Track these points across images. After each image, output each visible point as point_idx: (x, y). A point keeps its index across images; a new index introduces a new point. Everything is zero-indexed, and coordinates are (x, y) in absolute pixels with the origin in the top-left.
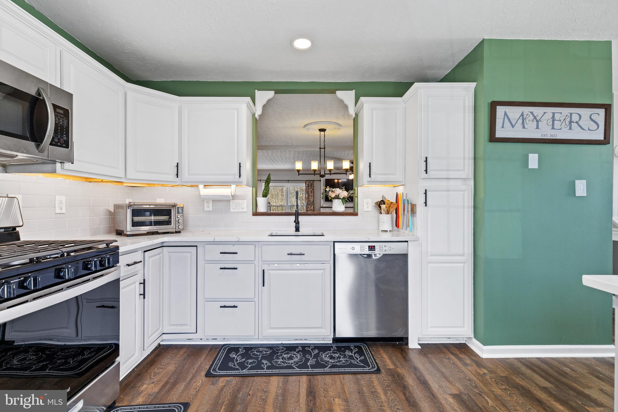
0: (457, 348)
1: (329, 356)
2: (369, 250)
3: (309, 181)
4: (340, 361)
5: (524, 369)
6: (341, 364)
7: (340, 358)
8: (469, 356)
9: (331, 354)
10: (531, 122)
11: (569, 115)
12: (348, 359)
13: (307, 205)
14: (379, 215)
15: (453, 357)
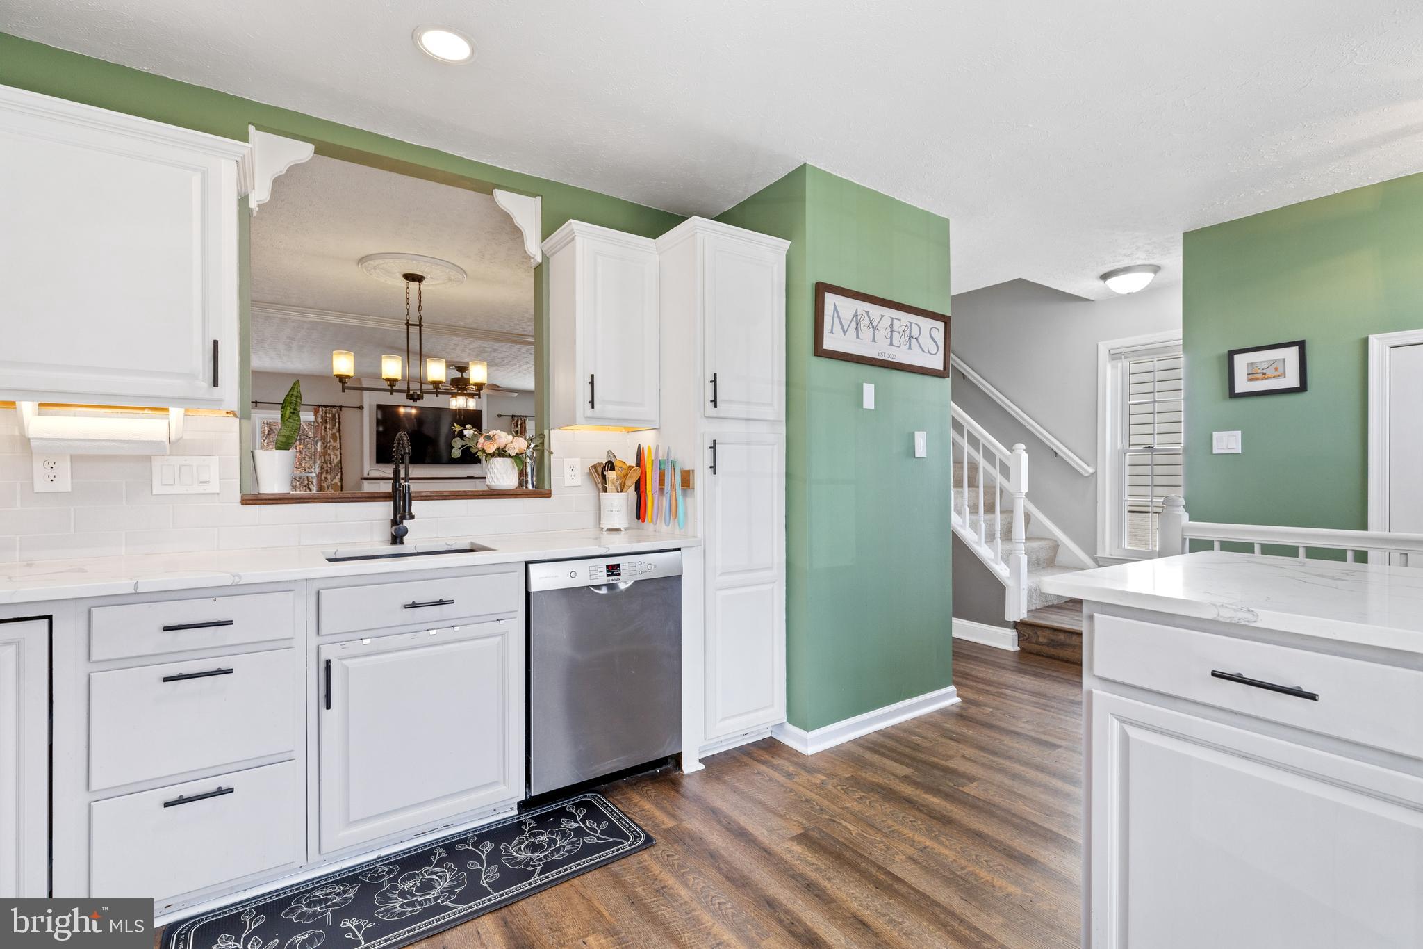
0: (763, 749)
1: (526, 847)
2: (608, 575)
3: (326, 406)
4: (558, 850)
5: (868, 755)
6: (563, 855)
7: (555, 842)
8: (787, 759)
9: (527, 839)
10: (866, 328)
11: (908, 325)
12: (576, 839)
13: (321, 473)
14: (599, 496)
15: (763, 768)
